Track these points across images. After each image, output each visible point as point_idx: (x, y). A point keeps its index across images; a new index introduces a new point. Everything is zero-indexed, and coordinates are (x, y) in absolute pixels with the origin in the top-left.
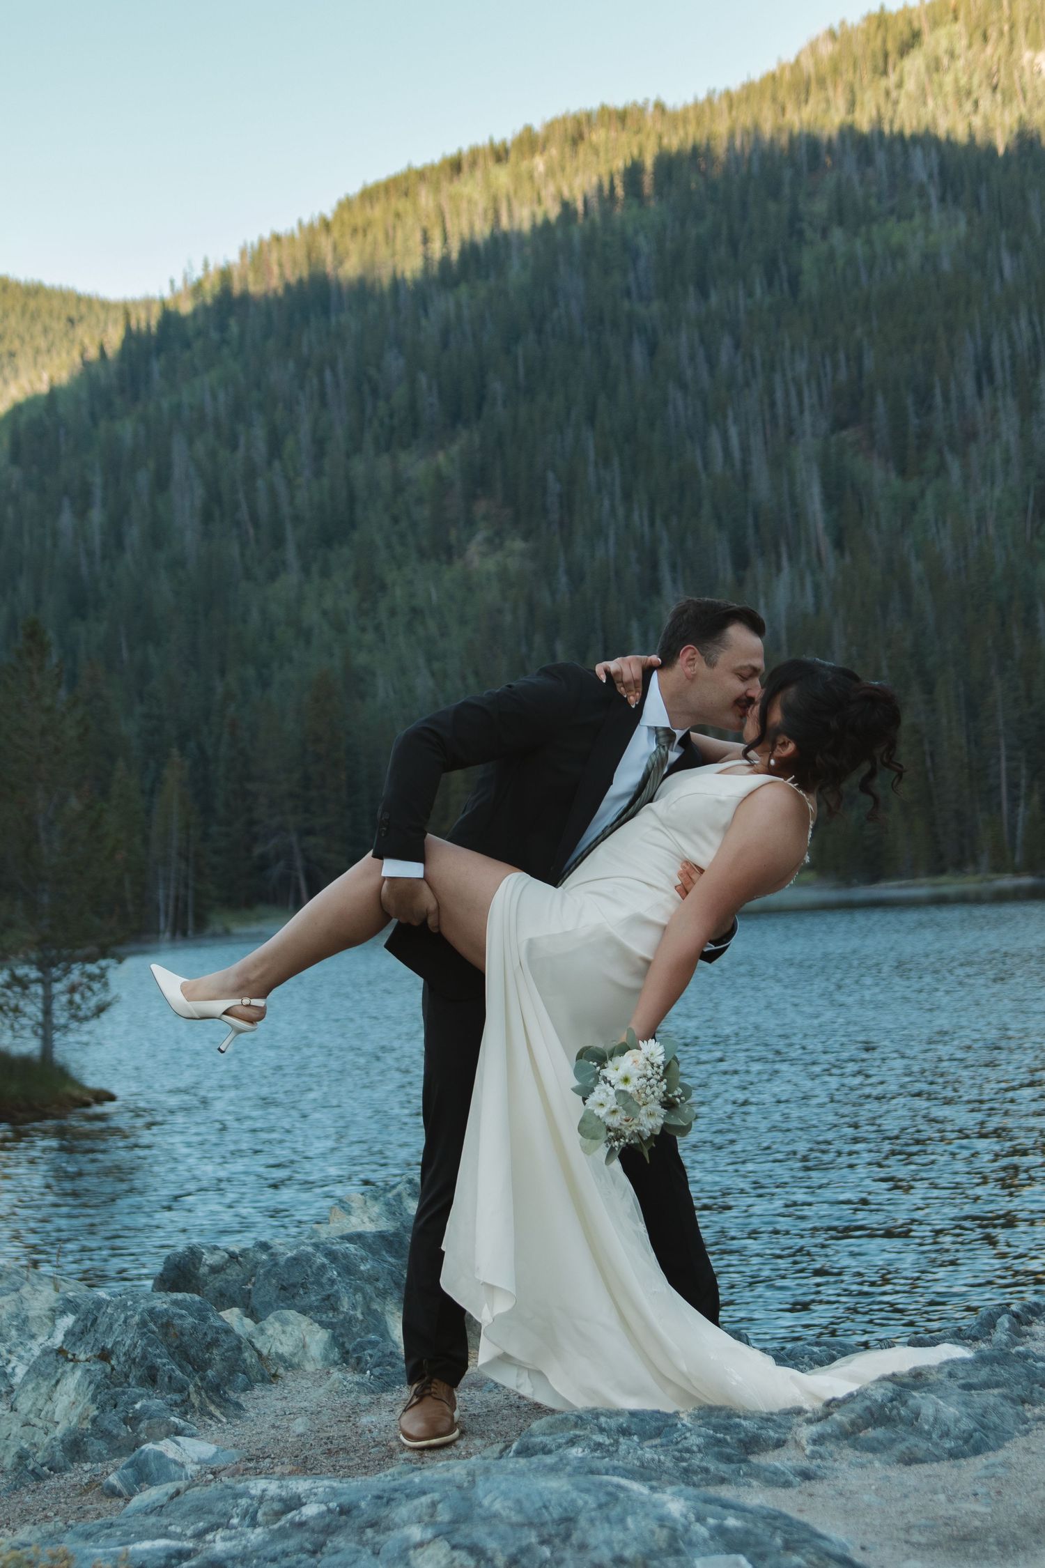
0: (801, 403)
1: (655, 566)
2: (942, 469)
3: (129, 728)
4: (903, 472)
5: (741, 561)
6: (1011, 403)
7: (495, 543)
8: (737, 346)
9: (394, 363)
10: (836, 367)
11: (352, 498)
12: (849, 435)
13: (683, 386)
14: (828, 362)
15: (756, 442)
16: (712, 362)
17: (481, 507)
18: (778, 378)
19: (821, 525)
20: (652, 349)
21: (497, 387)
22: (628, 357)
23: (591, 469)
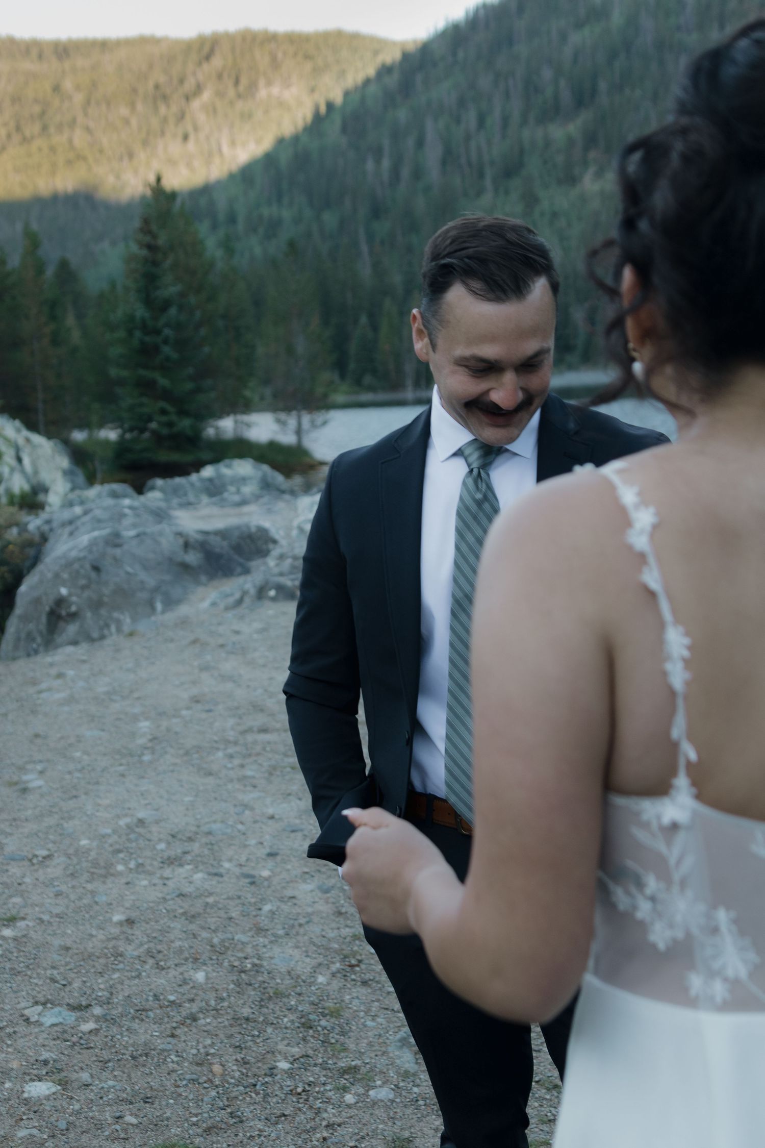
3: (397, 279)
7: (599, 174)
9: (547, 74)
11: (522, 152)
17: (592, 155)
21: (603, 86)
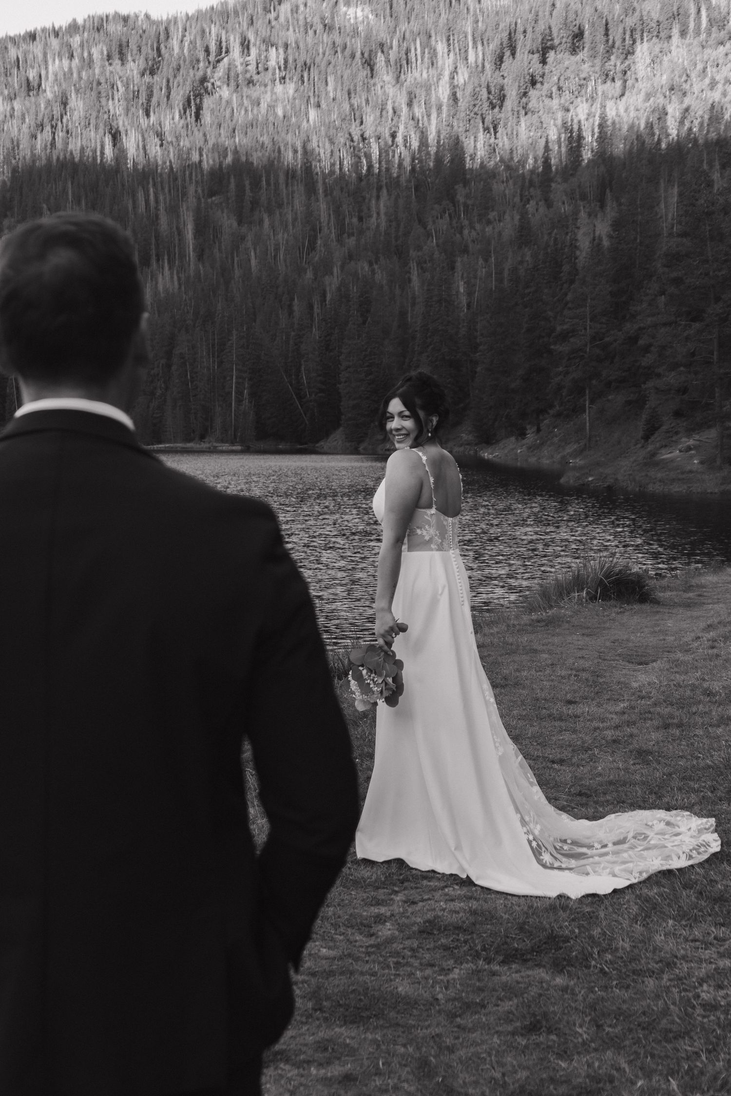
0: (191, 179)
2: (261, 221)
4: (240, 223)
5: (146, 263)
6: (302, 188)
12: (214, 200)
15: (162, 199)
19: (192, 246)
23: (69, 204)
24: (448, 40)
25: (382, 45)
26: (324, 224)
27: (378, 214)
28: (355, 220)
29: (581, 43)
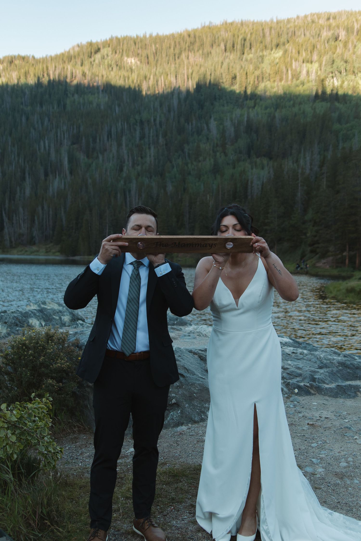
0: (64, 137)
1: (24, 173)
2: (97, 157)
4: (88, 157)
5: (46, 175)
6: (115, 143)
8: (49, 120)
10: (73, 129)
12: (75, 146)
13: (35, 129)
14: (72, 127)
15: (52, 145)
16: (42, 124)
18: (59, 130)
19: (67, 168)
20: (27, 119)
22: (21, 120)
23: (10, 147)
24: (176, 77)
25: (146, 77)
26: (126, 160)
27: (150, 156)
28: (140, 158)
29: (236, 81)
